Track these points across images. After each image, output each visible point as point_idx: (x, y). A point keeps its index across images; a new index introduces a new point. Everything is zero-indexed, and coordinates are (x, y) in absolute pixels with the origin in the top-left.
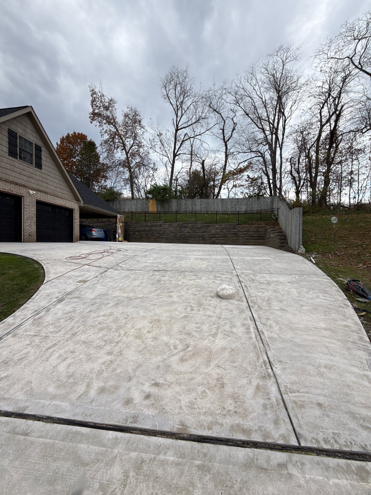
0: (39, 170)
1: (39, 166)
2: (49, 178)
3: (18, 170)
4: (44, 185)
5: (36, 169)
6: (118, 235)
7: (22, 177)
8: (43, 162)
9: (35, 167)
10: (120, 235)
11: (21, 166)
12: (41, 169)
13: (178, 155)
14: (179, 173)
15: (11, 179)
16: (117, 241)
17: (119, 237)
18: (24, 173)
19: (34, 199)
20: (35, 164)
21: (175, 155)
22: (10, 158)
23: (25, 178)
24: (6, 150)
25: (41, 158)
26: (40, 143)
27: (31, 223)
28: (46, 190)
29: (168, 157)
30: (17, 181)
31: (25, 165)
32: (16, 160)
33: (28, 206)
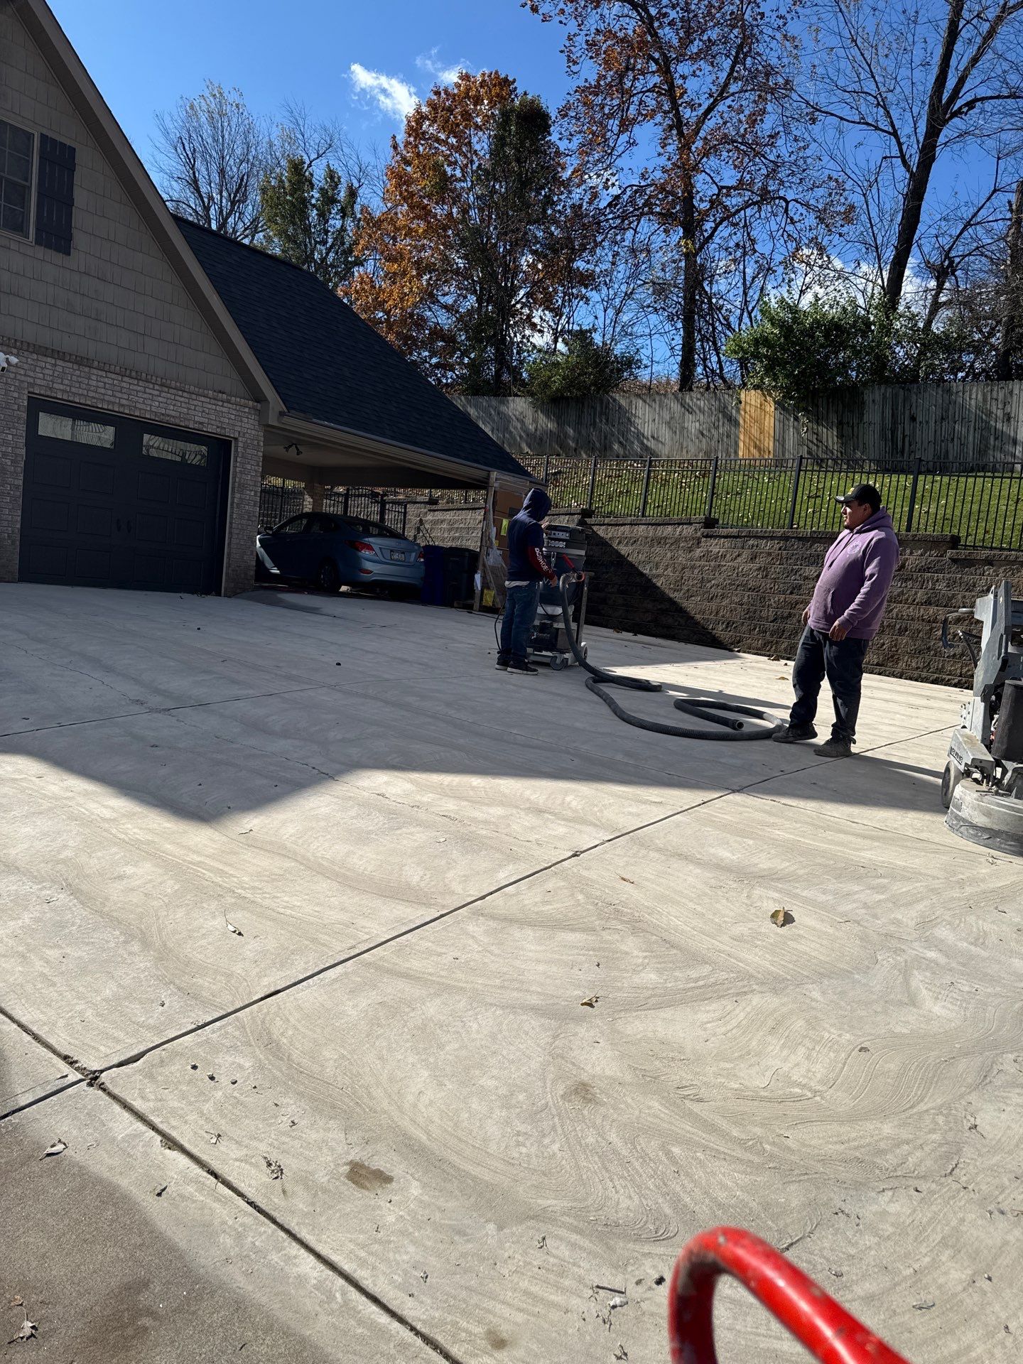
0: (58, 258)
1: (57, 236)
2: (110, 292)
4: (81, 324)
5: (40, 252)
6: (484, 578)
8: (80, 219)
9: (39, 242)
10: (490, 577)
12: (67, 253)
13: (958, 113)
14: (968, 225)
16: (477, 606)
17: (485, 585)
20: (38, 229)
21: (940, 113)
25: (69, 203)
26: (69, 133)
29: (895, 134)
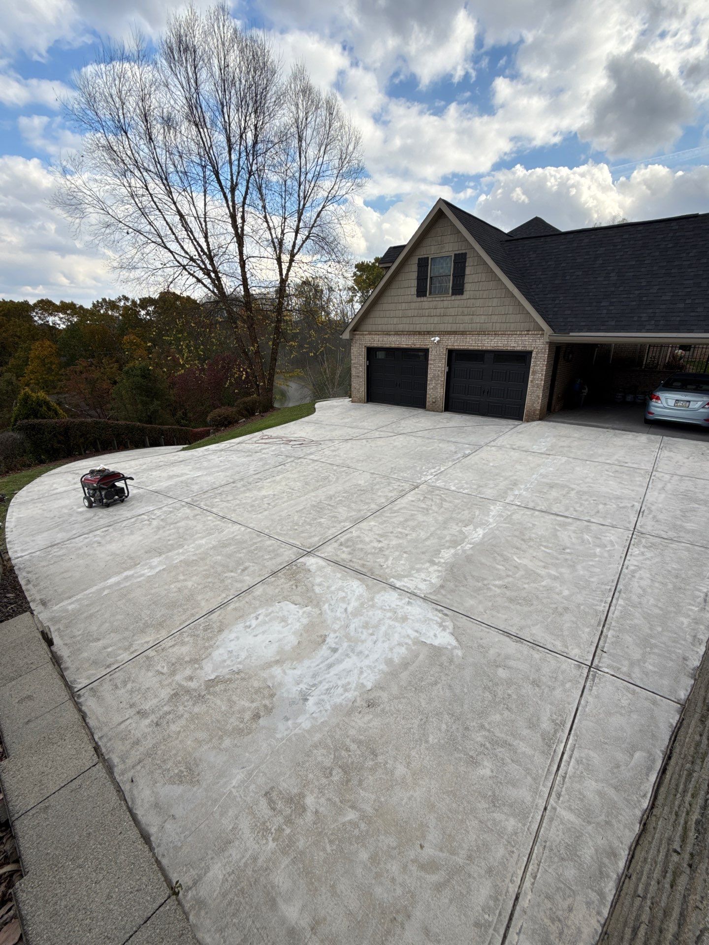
0: (458, 297)
1: (458, 289)
2: (478, 303)
3: (427, 312)
4: (467, 319)
5: (453, 298)
7: (431, 320)
8: (467, 279)
9: (453, 294)
11: (432, 304)
12: (462, 294)
15: (418, 328)
18: (433, 312)
19: (443, 348)
20: (452, 289)
22: (419, 299)
23: (436, 320)
24: (414, 291)
25: (464, 274)
26: (465, 247)
27: (437, 384)
28: (469, 327)
30: (424, 328)
31: (437, 299)
32: (425, 299)
33: (434, 360)
